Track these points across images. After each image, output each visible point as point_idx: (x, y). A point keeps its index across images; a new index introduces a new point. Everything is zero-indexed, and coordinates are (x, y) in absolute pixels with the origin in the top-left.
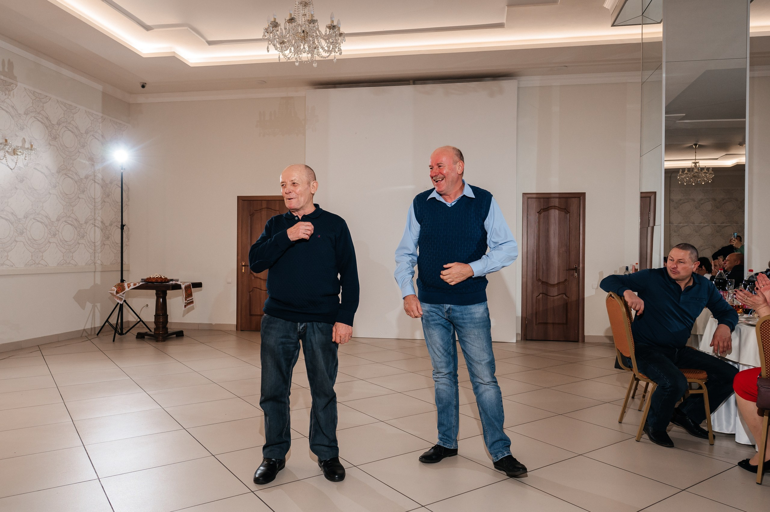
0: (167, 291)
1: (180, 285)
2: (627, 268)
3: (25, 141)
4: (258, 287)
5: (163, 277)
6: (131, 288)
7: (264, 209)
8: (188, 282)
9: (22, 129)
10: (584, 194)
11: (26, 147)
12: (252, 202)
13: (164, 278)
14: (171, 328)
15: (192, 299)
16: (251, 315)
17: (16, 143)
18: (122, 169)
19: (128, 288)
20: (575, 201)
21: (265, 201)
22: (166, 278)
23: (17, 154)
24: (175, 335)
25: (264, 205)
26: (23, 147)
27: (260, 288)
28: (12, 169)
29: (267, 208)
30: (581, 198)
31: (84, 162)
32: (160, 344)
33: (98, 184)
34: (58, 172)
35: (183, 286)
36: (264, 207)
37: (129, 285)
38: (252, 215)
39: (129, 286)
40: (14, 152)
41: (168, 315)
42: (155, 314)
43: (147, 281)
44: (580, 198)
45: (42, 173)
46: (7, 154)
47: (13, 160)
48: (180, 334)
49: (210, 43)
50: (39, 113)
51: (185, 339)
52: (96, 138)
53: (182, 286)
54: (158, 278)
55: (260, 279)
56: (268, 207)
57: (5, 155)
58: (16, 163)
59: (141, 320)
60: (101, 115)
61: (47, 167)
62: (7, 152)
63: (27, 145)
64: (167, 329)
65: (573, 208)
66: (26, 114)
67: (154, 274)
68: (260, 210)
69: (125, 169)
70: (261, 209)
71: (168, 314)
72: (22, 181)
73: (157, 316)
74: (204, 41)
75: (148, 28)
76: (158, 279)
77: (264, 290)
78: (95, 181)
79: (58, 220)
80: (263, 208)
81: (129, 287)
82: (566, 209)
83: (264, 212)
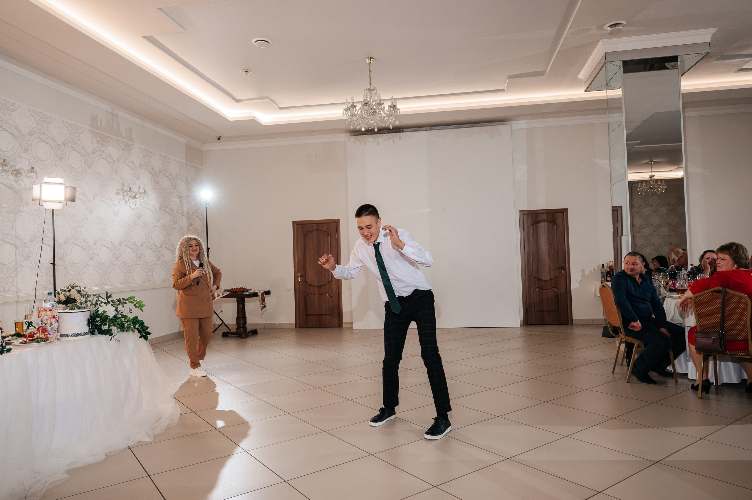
0: (245, 298)
1: (257, 293)
2: (603, 266)
3: (140, 188)
4: (312, 293)
5: (244, 288)
6: (220, 297)
7: (314, 231)
8: (262, 291)
9: (138, 178)
10: (566, 210)
11: (141, 192)
12: (304, 225)
14: (249, 328)
15: (265, 304)
16: (307, 315)
17: (135, 189)
18: (206, 204)
19: (218, 297)
20: (560, 215)
21: (316, 224)
22: (246, 288)
23: (136, 198)
24: (251, 333)
25: (315, 227)
26: (139, 192)
27: (313, 293)
28: (133, 210)
29: (317, 230)
31: (176, 199)
32: (243, 340)
33: (185, 216)
34: (160, 209)
35: (260, 294)
36: (314, 229)
37: (219, 295)
38: (305, 236)
39: (219, 296)
40: (135, 197)
41: (246, 318)
42: (236, 317)
43: (232, 291)
44: (564, 213)
45: (151, 210)
46: (130, 199)
47: (133, 203)
48: (254, 332)
49: (281, 108)
50: (148, 165)
51: (259, 336)
52: (182, 181)
54: (240, 288)
55: (314, 286)
57: (129, 199)
58: (135, 204)
59: (223, 322)
60: (184, 162)
61: (153, 206)
62: (130, 196)
63: (142, 191)
64: (246, 328)
65: (559, 221)
66: (140, 167)
67: (237, 286)
68: (311, 231)
69: (208, 204)
71: (246, 316)
72: (139, 218)
73: (238, 318)
74: (278, 107)
75: (238, 101)
76: (240, 289)
77: (317, 294)
78: (183, 214)
79: (161, 246)
80: (313, 230)
81: (218, 296)
82: (553, 222)
83: (315, 233)
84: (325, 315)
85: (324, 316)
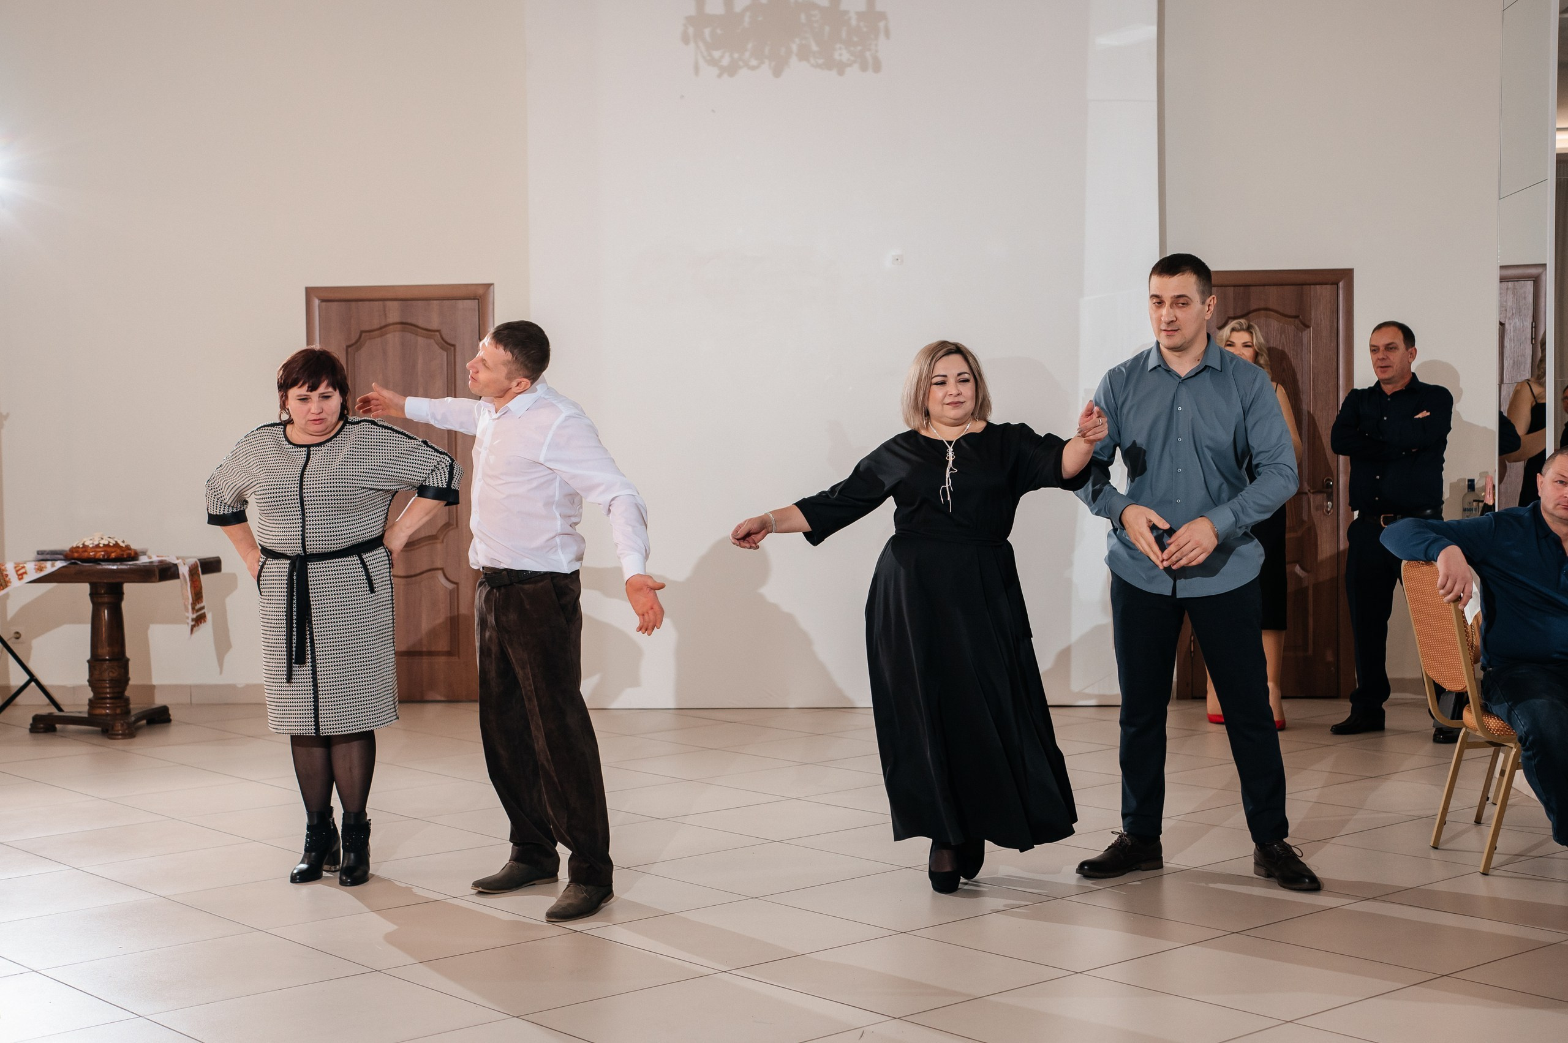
0: (125, 586)
1: (176, 565)
2: (1471, 484)
5: (122, 544)
6: (27, 578)
7: (391, 327)
8: (191, 557)
10: (1347, 275)
12: (353, 304)
13: (124, 546)
14: (138, 701)
15: (203, 608)
19: (20, 579)
20: (1324, 291)
21: (396, 303)
22: (128, 547)
24: (146, 721)
25: (394, 314)
29: (402, 323)
30: (1341, 284)
35: (184, 570)
36: (391, 320)
37: (23, 571)
38: (354, 346)
39: (22, 574)
41: (128, 659)
42: (88, 657)
43: (76, 555)
44: (1337, 284)
48: (159, 718)
51: (174, 731)
53: (180, 568)
54: (107, 546)
56: (404, 321)
59: (33, 678)
64: (127, 701)
65: (1319, 314)
67: (93, 537)
68: (381, 328)
70: (383, 329)
71: (127, 655)
73: (94, 662)
76: (109, 549)
80: (389, 325)
81: (20, 577)
82: (1297, 317)
83: (393, 338)
84: (430, 654)
85: (425, 660)
